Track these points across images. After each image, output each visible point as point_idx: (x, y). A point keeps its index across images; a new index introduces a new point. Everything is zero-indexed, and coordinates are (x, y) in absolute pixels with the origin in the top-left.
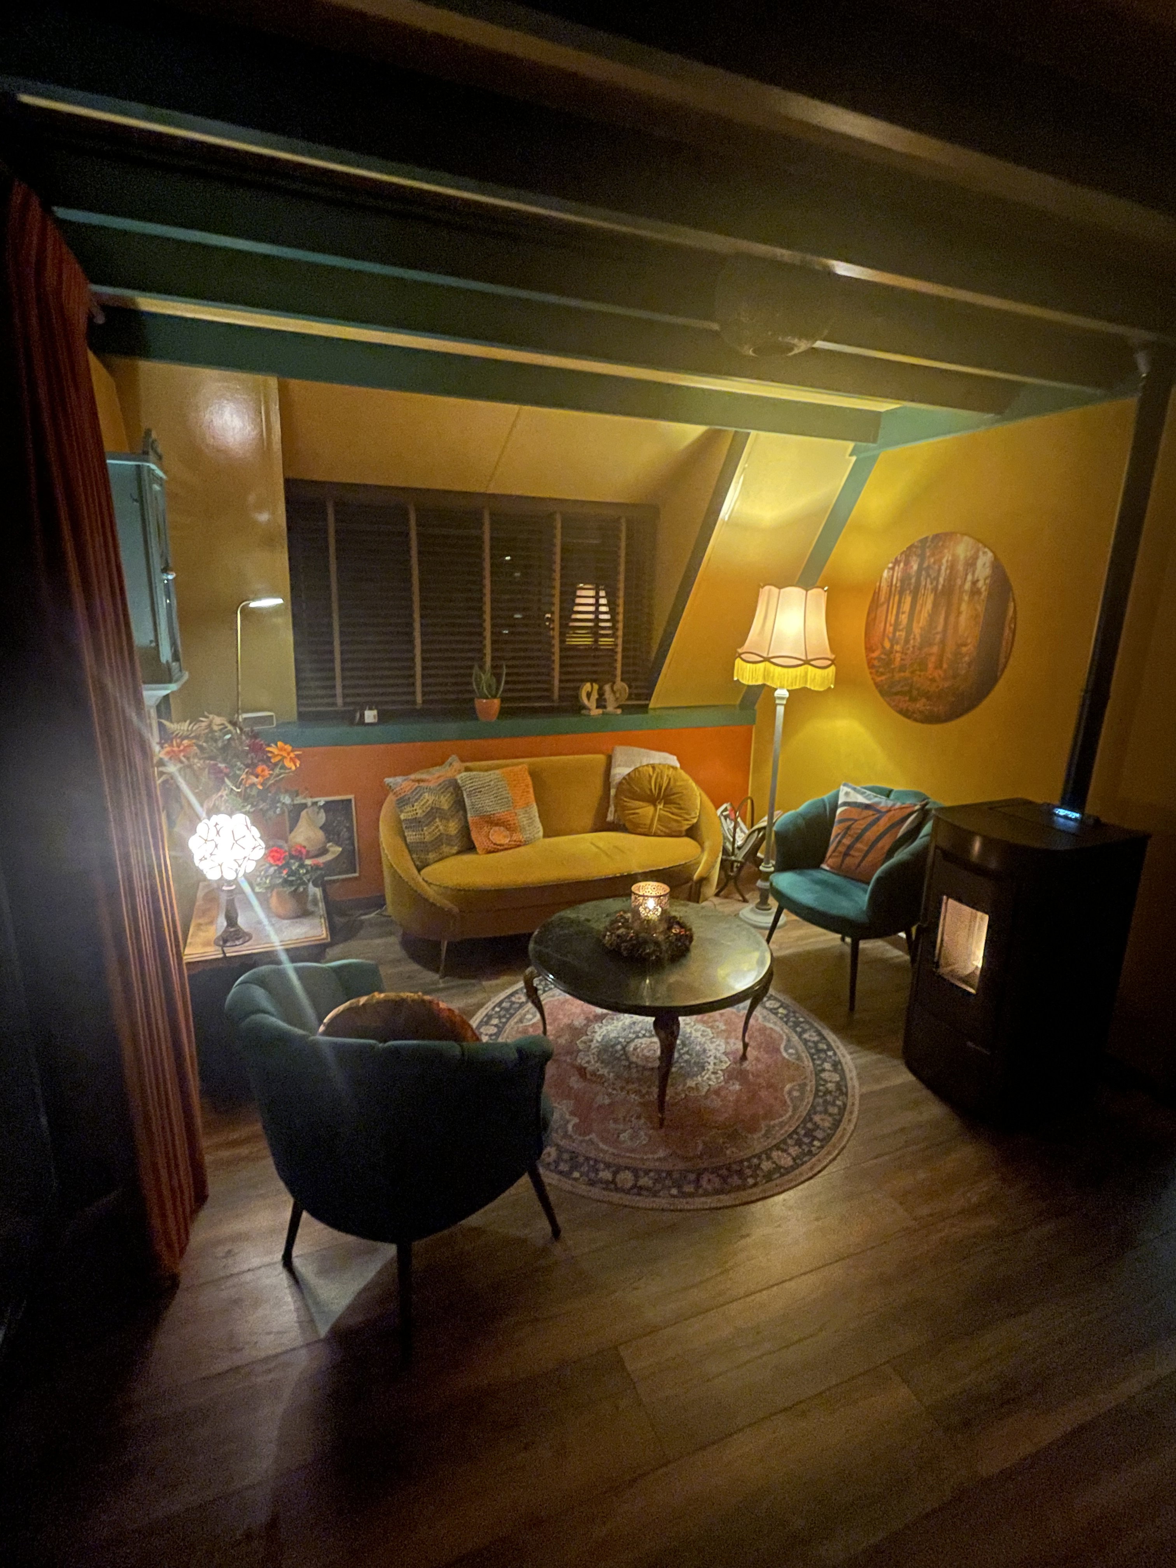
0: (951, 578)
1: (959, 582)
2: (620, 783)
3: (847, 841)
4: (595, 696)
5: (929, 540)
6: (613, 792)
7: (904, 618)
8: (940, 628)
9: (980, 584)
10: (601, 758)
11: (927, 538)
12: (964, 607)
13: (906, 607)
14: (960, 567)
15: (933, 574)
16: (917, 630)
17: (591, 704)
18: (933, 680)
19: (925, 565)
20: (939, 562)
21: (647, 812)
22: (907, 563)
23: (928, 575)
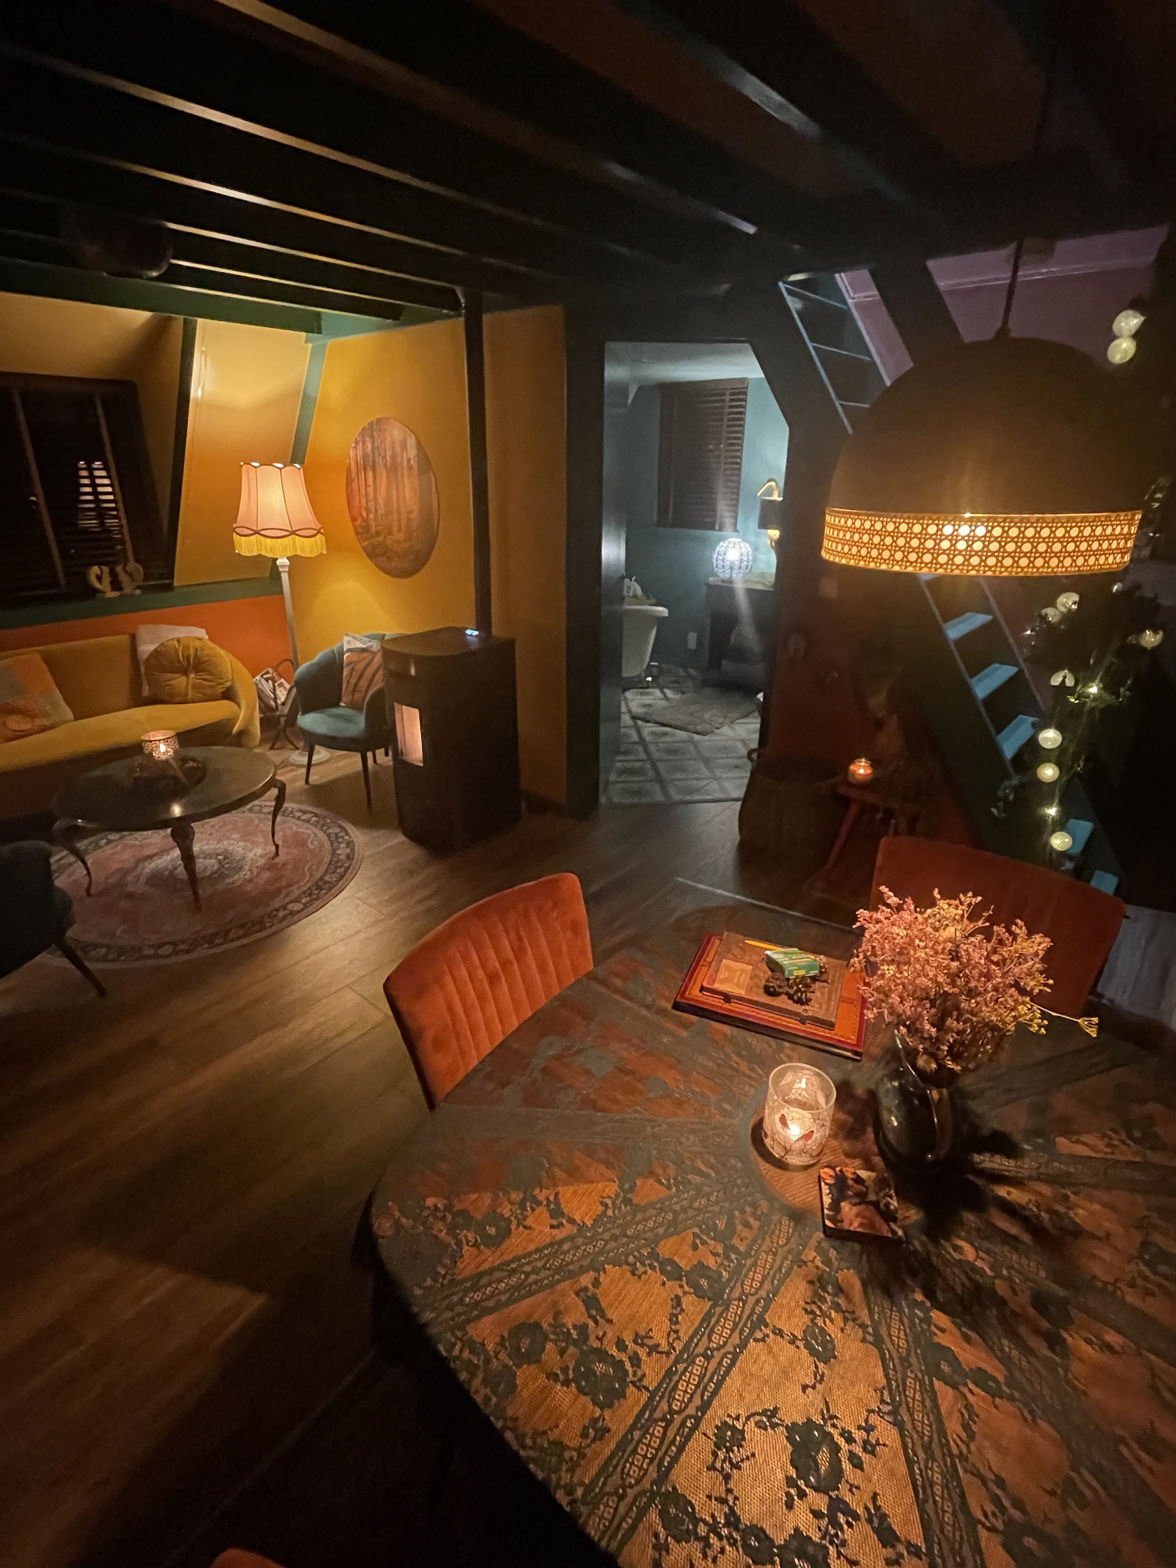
0: (393, 457)
1: (399, 460)
2: (148, 660)
3: (353, 681)
4: (107, 579)
5: (375, 422)
6: (143, 669)
7: (371, 490)
8: (395, 499)
9: (412, 462)
10: (125, 638)
11: (372, 422)
12: (406, 481)
13: (370, 481)
14: (398, 449)
15: (383, 454)
16: (381, 503)
17: (105, 586)
18: (398, 542)
19: (376, 445)
20: (383, 442)
21: (180, 682)
22: (364, 443)
23: (379, 454)
